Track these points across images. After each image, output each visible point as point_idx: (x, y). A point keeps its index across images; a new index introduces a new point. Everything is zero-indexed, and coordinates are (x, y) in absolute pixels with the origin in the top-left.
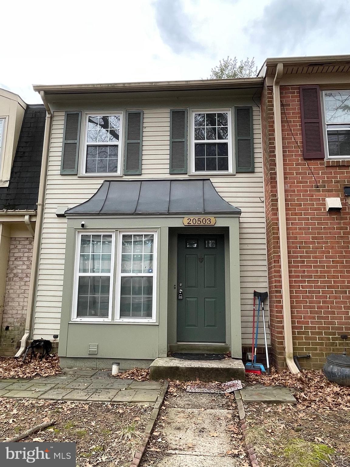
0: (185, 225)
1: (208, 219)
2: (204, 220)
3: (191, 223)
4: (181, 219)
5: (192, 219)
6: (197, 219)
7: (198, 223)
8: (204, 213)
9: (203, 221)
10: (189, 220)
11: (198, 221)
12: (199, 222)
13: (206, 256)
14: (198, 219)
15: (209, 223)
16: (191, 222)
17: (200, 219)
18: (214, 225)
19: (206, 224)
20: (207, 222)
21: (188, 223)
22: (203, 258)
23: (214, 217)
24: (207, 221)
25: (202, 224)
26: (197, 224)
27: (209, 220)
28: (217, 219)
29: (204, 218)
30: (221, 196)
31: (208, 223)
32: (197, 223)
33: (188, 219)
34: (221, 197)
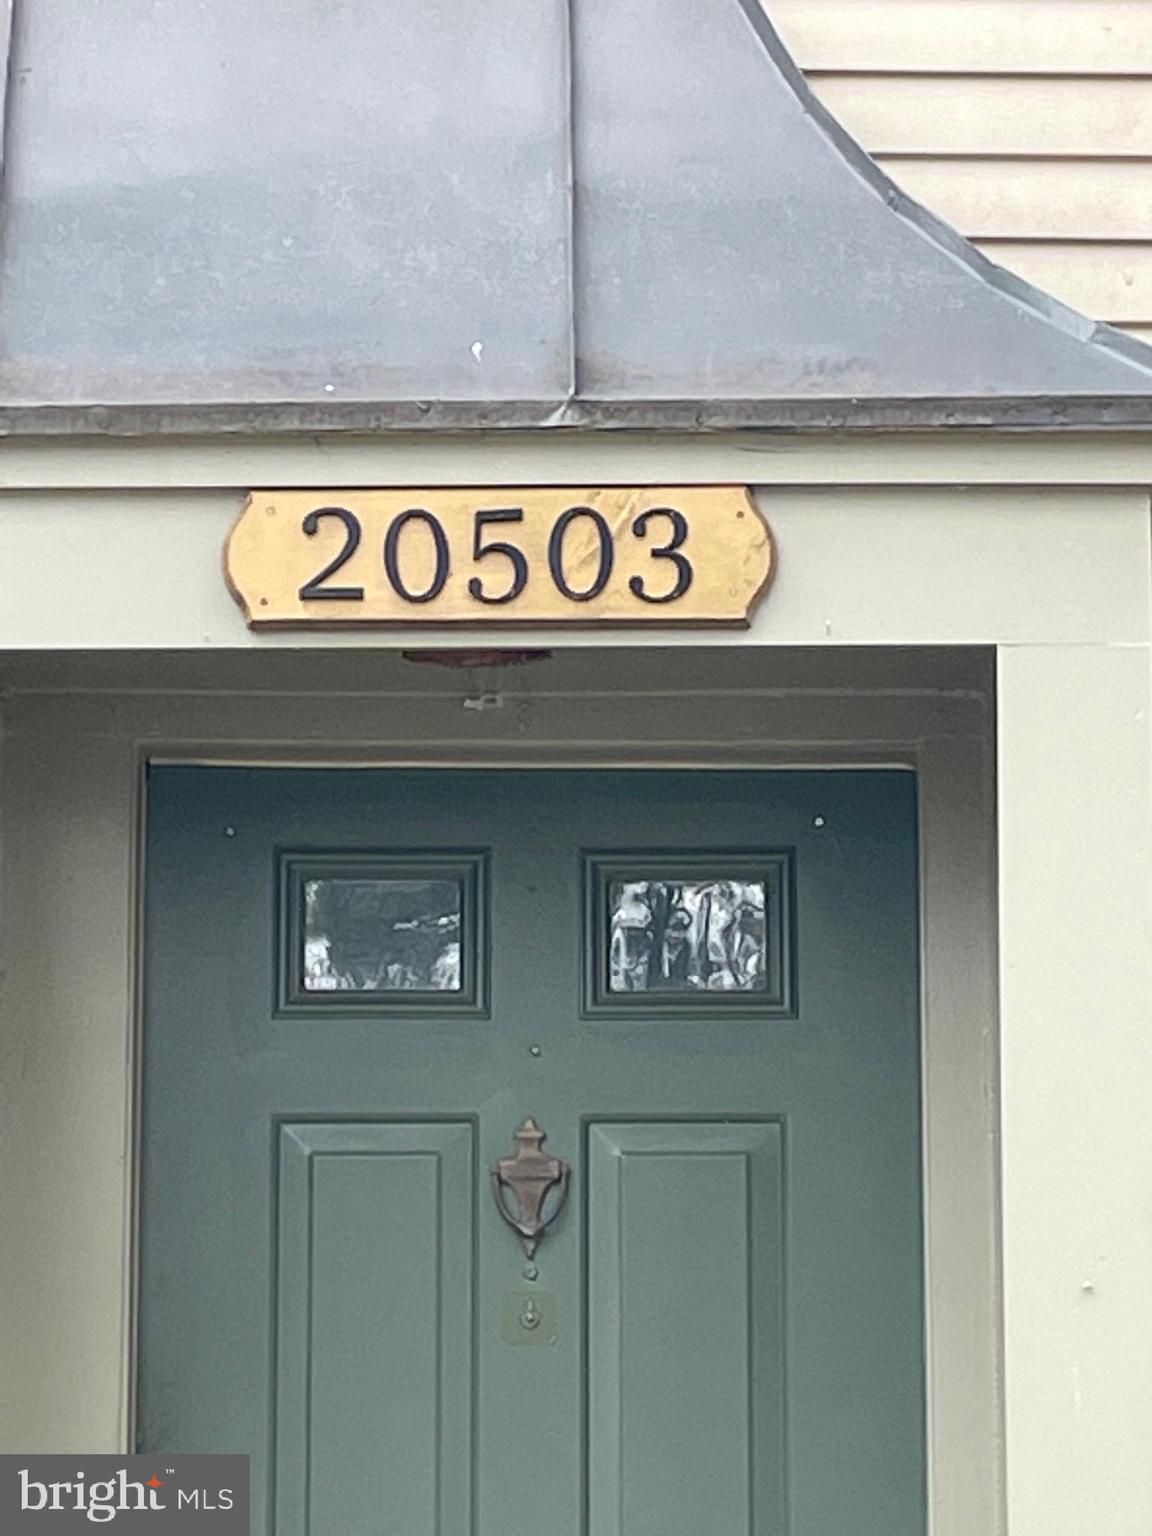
0: (257, 627)
1: (639, 529)
2: (581, 540)
3: (356, 595)
4: (204, 524)
5: (375, 514)
6: (456, 514)
7: (475, 587)
8: (571, 418)
9: (568, 560)
10: (335, 536)
11: (479, 554)
12: (497, 577)
13: (609, 1143)
14: (484, 518)
15: (661, 579)
16: (365, 571)
17: (515, 516)
18: (742, 625)
19: (618, 603)
20: (619, 579)
21: (309, 594)
22: (562, 1179)
23: (750, 487)
24: (632, 559)
25: (541, 600)
26: (454, 603)
27: (661, 533)
28: (787, 518)
29: (579, 499)
30: (867, 148)
31: (636, 585)
32: (457, 583)
33: (310, 527)
34: (868, 164)
